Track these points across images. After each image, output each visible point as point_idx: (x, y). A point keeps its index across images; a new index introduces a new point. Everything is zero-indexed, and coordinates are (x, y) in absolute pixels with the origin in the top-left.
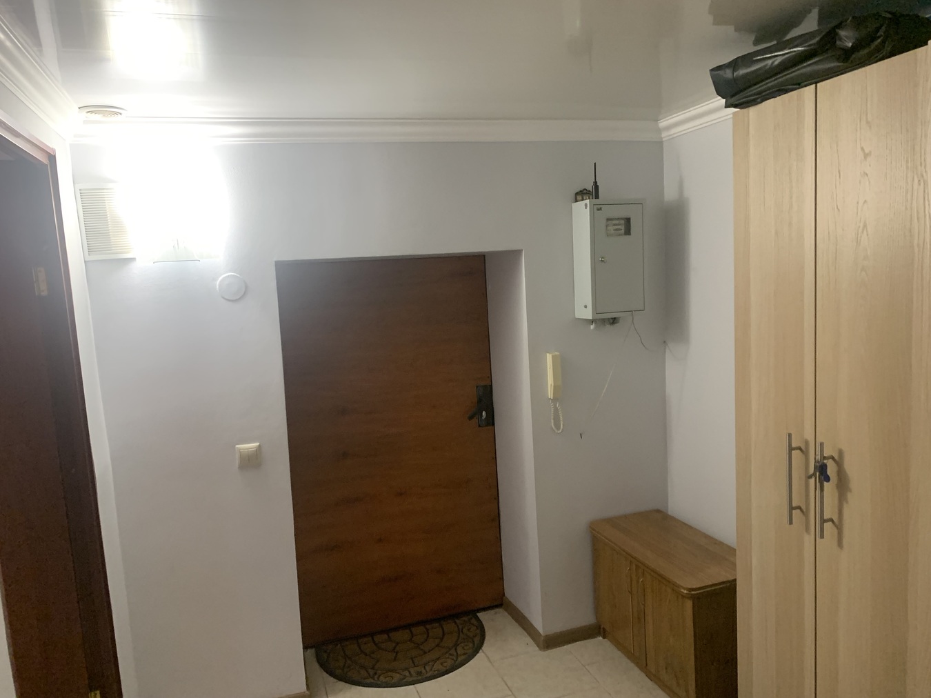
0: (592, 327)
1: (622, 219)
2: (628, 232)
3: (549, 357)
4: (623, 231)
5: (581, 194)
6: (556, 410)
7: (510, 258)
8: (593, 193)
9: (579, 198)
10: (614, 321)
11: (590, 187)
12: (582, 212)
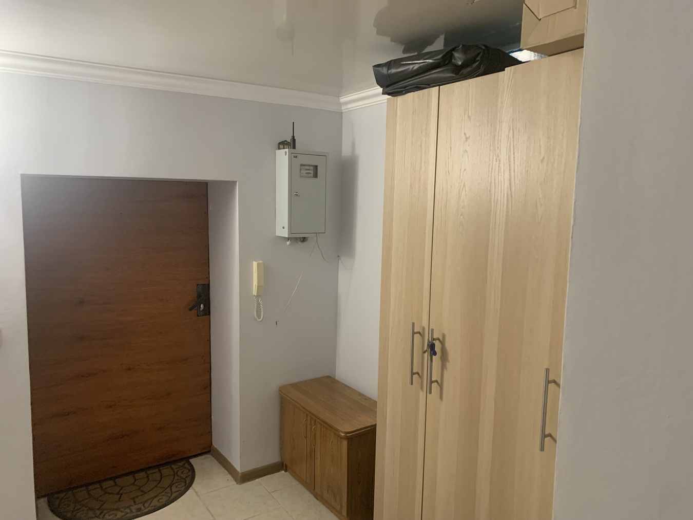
0: (288, 243)
1: (312, 166)
2: (316, 176)
3: (255, 264)
4: (312, 175)
5: (282, 144)
6: (258, 304)
7: (228, 186)
8: (291, 144)
9: (281, 146)
10: (304, 240)
11: (289, 139)
12: (283, 156)
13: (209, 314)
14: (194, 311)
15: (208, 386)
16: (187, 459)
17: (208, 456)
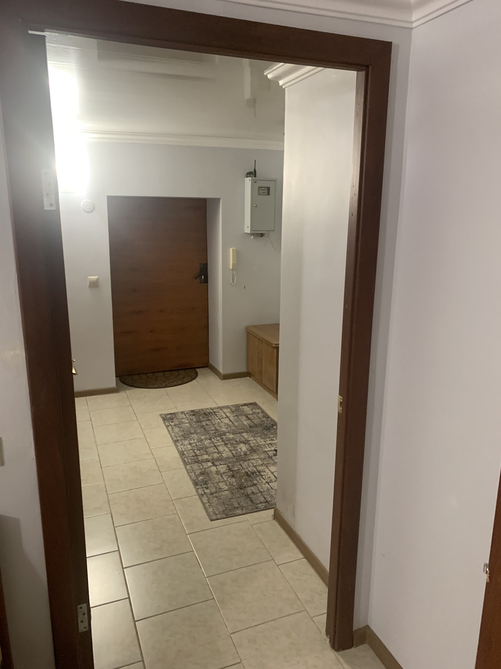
0: (252, 237)
1: (266, 187)
2: (268, 194)
3: (231, 249)
4: (266, 193)
5: (249, 174)
6: (233, 275)
7: (216, 201)
8: (252, 174)
9: (248, 175)
10: (262, 235)
11: (253, 170)
12: (248, 181)
13: (207, 283)
14: (198, 280)
15: (206, 327)
16: (195, 368)
17: (207, 368)
